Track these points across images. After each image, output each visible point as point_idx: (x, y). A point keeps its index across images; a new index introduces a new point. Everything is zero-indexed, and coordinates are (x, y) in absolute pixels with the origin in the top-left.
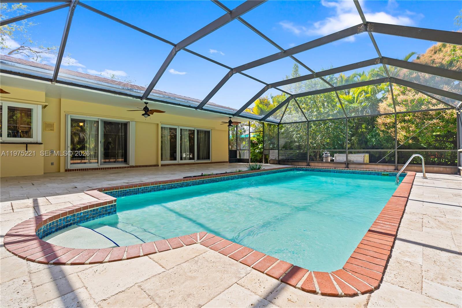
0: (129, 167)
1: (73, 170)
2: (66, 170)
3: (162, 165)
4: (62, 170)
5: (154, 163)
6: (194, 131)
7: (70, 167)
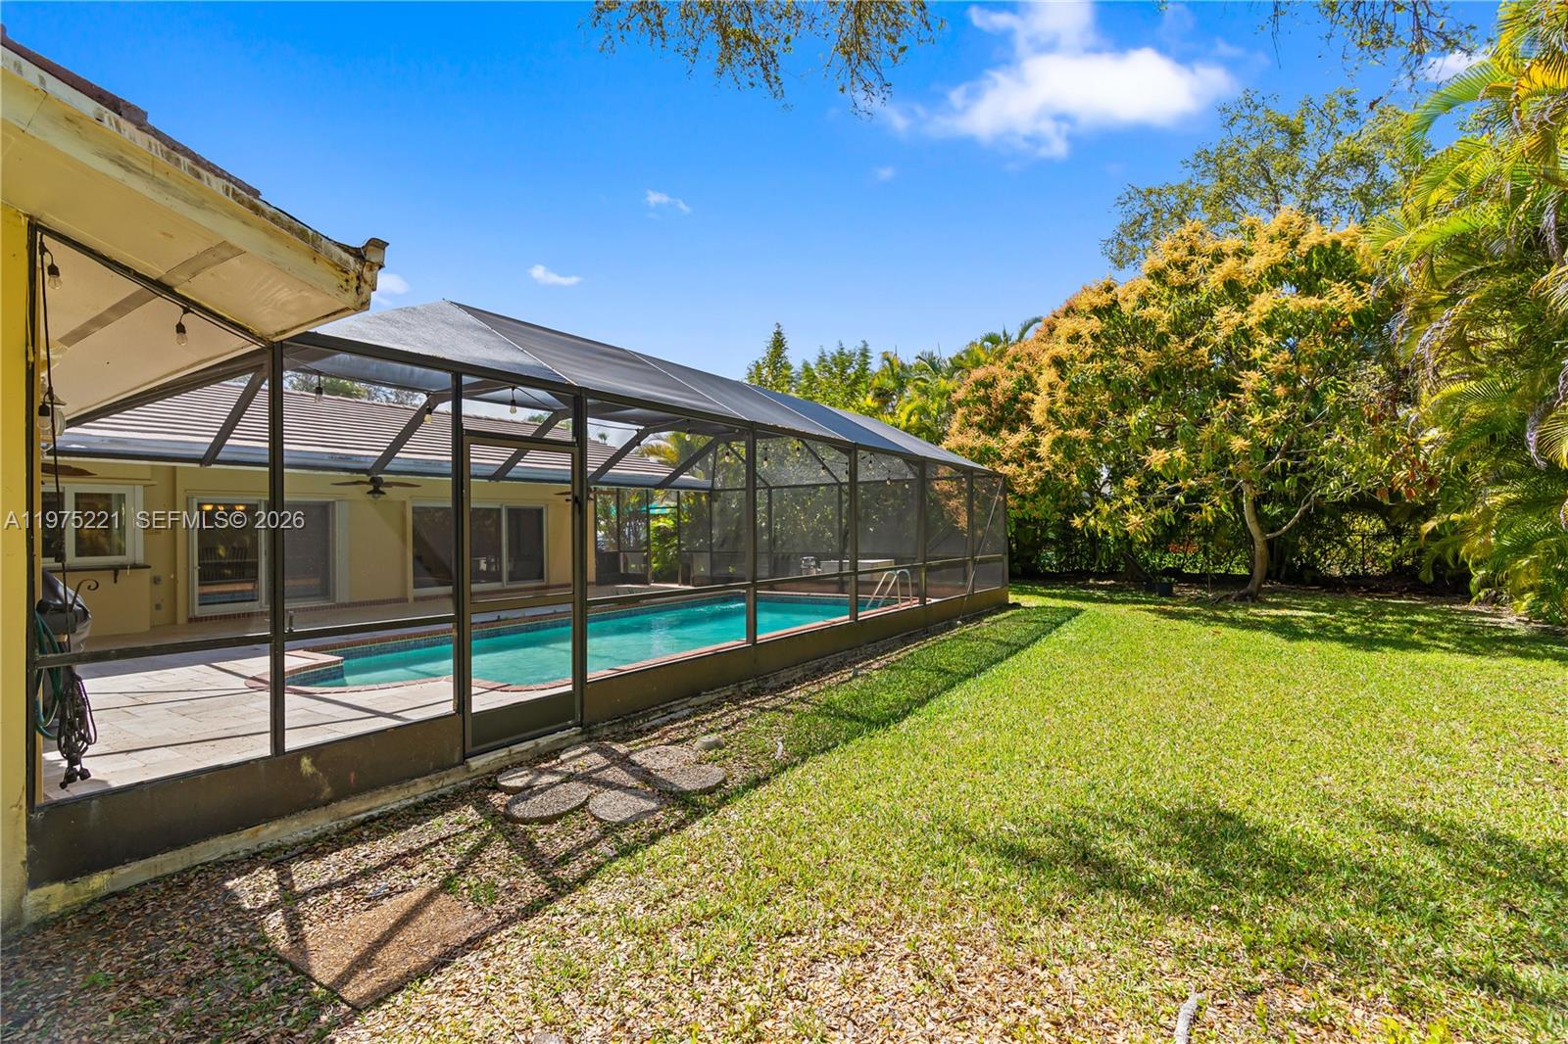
0: (334, 607)
1: (206, 618)
2: (191, 620)
3: (416, 599)
4: (182, 619)
5: (395, 595)
6: (499, 511)
7: (198, 611)
